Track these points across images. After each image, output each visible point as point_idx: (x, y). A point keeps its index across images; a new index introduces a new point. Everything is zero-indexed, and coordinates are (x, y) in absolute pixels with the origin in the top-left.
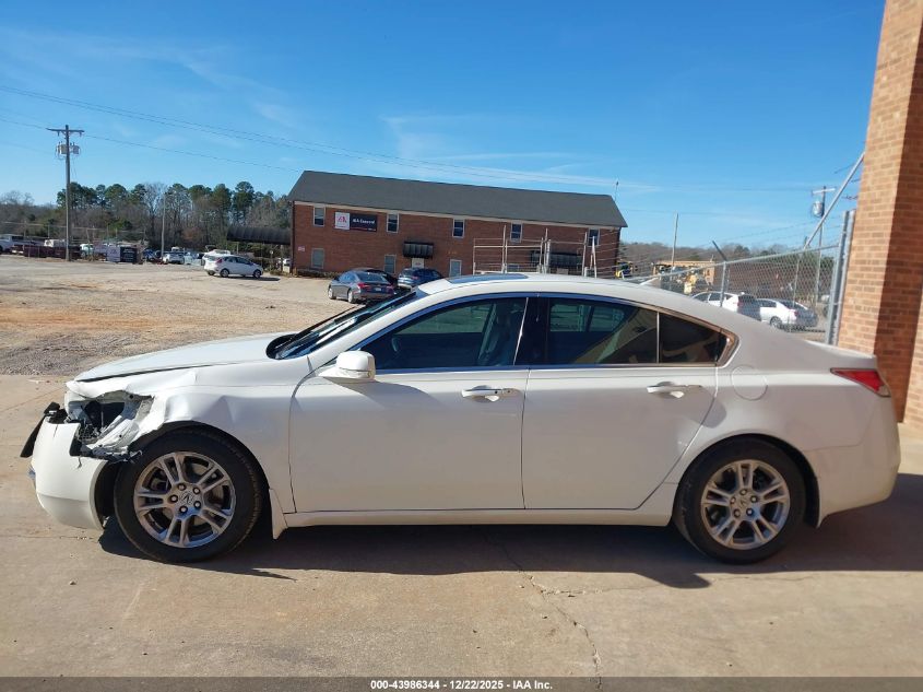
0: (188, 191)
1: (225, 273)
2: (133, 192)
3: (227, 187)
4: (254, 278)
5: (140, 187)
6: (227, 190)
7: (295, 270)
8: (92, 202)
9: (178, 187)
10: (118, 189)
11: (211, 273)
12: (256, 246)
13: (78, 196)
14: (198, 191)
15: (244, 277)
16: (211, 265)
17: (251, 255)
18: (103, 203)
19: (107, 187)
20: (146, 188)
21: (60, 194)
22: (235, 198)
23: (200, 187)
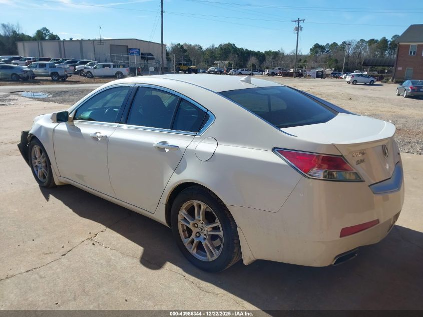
0: (367, 42)
1: (355, 82)
2: (341, 45)
3: (386, 38)
4: (370, 84)
5: (344, 43)
6: (387, 40)
7: (394, 80)
8: (323, 52)
9: (362, 41)
10: (335, 44)
11: (349, 82)
12: (380, 68)
13: (317, 49)
14: (372, 41)
15: (365, 84)
16: (349, 78)
17: (376, 73)
18: (328, 51)
19: (330, 44)
20: (347, 43)
21: (311, 49)
22: (390, 44)
23: (373, 40)
